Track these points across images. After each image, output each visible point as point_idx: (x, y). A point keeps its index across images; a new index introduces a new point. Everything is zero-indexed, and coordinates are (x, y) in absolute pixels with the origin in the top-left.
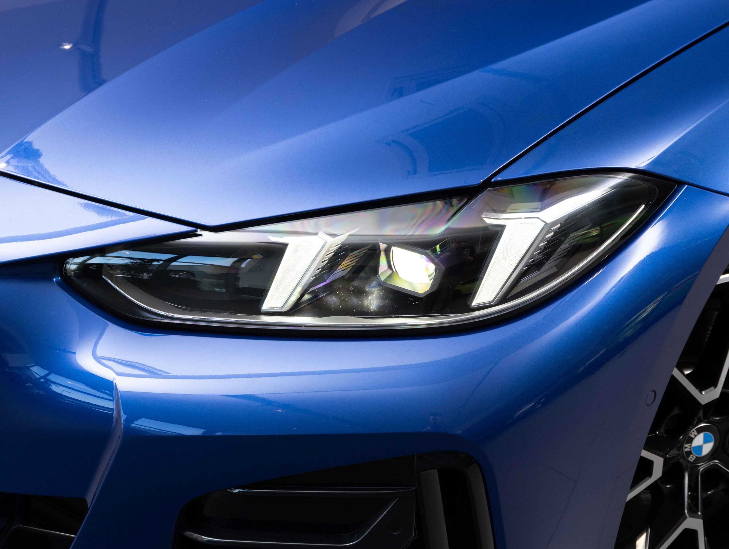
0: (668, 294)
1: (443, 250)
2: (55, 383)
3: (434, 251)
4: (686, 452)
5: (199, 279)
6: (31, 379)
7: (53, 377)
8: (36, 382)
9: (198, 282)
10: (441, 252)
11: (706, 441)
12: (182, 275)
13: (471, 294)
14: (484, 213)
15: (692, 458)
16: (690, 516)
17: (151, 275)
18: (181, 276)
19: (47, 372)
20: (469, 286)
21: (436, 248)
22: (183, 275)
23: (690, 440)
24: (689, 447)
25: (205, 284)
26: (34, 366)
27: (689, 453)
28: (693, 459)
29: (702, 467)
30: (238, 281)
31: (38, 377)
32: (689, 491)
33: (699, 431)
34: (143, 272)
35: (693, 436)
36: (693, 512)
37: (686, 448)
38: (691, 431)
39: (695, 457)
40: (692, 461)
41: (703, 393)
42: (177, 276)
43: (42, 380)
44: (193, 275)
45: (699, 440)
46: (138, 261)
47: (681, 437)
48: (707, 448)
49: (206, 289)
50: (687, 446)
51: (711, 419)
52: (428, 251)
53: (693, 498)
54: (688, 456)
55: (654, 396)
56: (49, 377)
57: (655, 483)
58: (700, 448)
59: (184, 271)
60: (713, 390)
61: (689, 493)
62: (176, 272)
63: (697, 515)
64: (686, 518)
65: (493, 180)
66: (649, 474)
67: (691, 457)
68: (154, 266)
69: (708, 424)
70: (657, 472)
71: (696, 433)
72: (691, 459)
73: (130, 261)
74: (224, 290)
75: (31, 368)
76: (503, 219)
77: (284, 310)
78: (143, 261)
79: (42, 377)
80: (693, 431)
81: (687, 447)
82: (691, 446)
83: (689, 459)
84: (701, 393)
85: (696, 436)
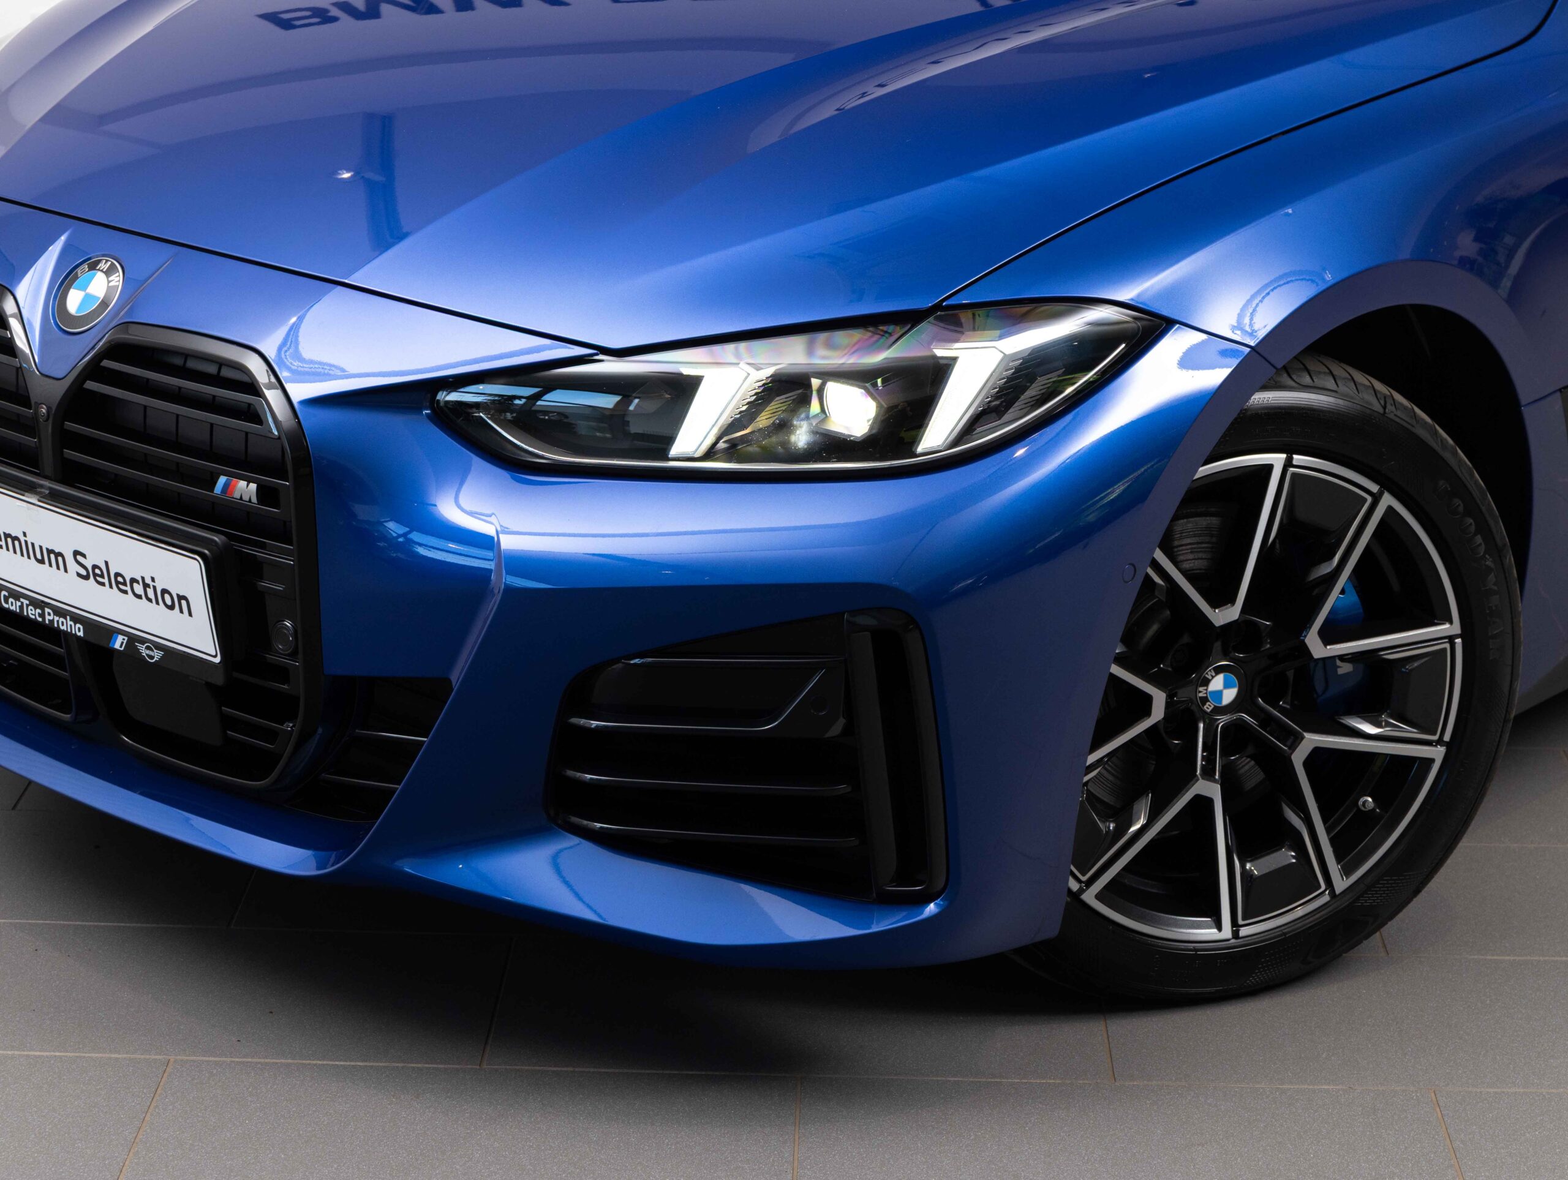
0: (1157, 463)
1: (885, 386)
2: (421, 545)
3: (875, 385)
4: (1200, 698)
5: (573, 422)
6: (385, 537)
7: (415, 536)
8: (392, 542)
9: (573, 424)
10: (883, 387)
11: (1227, 686)
12: (552, 416)
13: (915, 440)
14: (934, 344)
15: (1209, 707)
16: (1203, 779)
17: (514, 415)
18: (552, 418)
19: (408, 529)
20: (913, 433)
21: (877, 382)
22: (554, 417)
23: (1206, 682)
24: (1205, 692)
25: (583, 427)
26: (389, 521)
27: (1205, 700)
28: (1211, 709)
29: (1222, 720)
30: (628, 426)
31: (395, 535)
32: (1203, 751)
33: (1218, 670)
34: (505, 412)
35: (1210, 678)
36: (1208, 773)
37: (1200, 692)
38: (1206, 669)
39: (1213, 706)
40: (1209, 711)
41: (1217, 611)
42: (547, 417)
43: (401, 540)
44: (566, 417)
45: (1217, 683)
46: (496, 398)
47: (1194, 676)
48: (1229, 696)
49: (583, 433)
50: (1201, 689)
51: (1232, 655)
52: (867, 385)
53: (1209, 760)
54: (1204, 704)
55: (1133, 573)
56: (411, 536)
57: (1154, 727)
58: (1219, 694)
59: (555, 412)
60: (1229, 608)
61: (1205, 754)
62: (545, 413)
63: (1212, 779)
64: (1198, 780)
65: (944, 304)
66: (1147, 712)
67: (1207, 705)
68: (517, 405)
69: (1232, 664)
70: (1158, 712)
71: (1214, 674)
72: (1207, 708)
73: (485, 398)
74: (608, 435)
75: (386, 524)
76: (956, 349)
77: (697, 455)
78: (503, 398)
79: (399, 536)
80: (1210, 670)
81: (1202, 692)
82: (1206, 690)
83: (1205, 707)
84: (1215, 611)
85: (1213, 677)
